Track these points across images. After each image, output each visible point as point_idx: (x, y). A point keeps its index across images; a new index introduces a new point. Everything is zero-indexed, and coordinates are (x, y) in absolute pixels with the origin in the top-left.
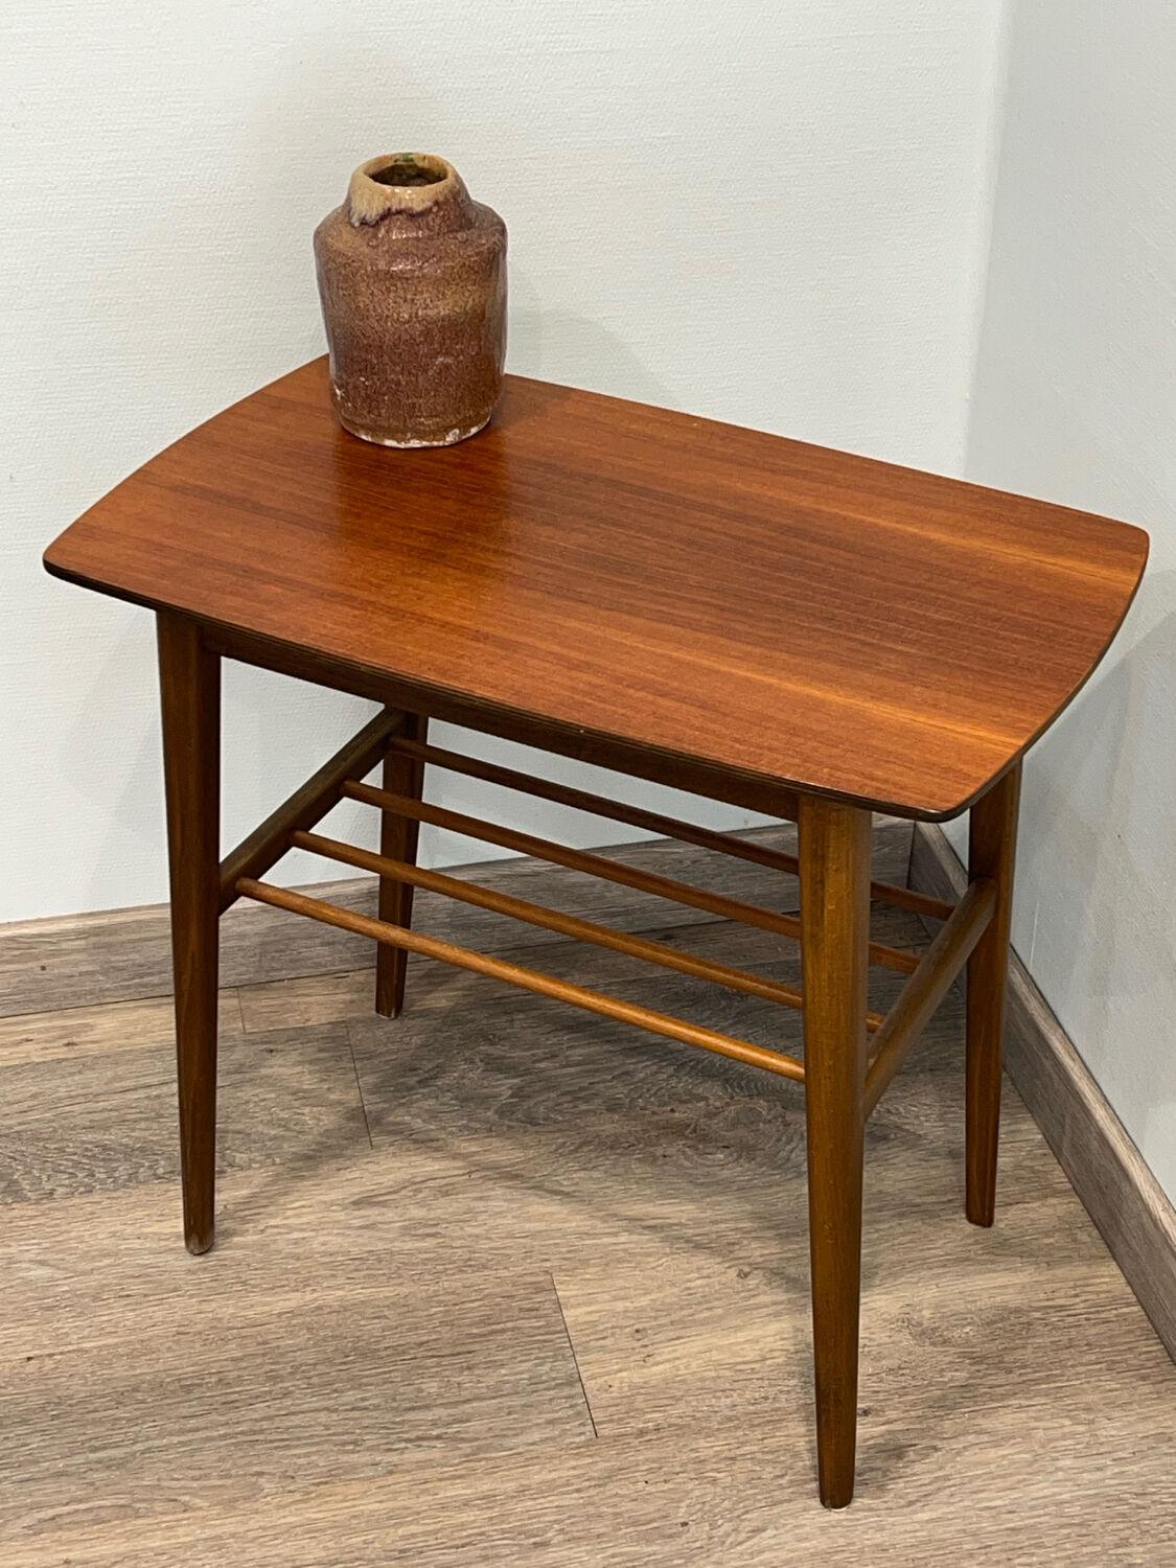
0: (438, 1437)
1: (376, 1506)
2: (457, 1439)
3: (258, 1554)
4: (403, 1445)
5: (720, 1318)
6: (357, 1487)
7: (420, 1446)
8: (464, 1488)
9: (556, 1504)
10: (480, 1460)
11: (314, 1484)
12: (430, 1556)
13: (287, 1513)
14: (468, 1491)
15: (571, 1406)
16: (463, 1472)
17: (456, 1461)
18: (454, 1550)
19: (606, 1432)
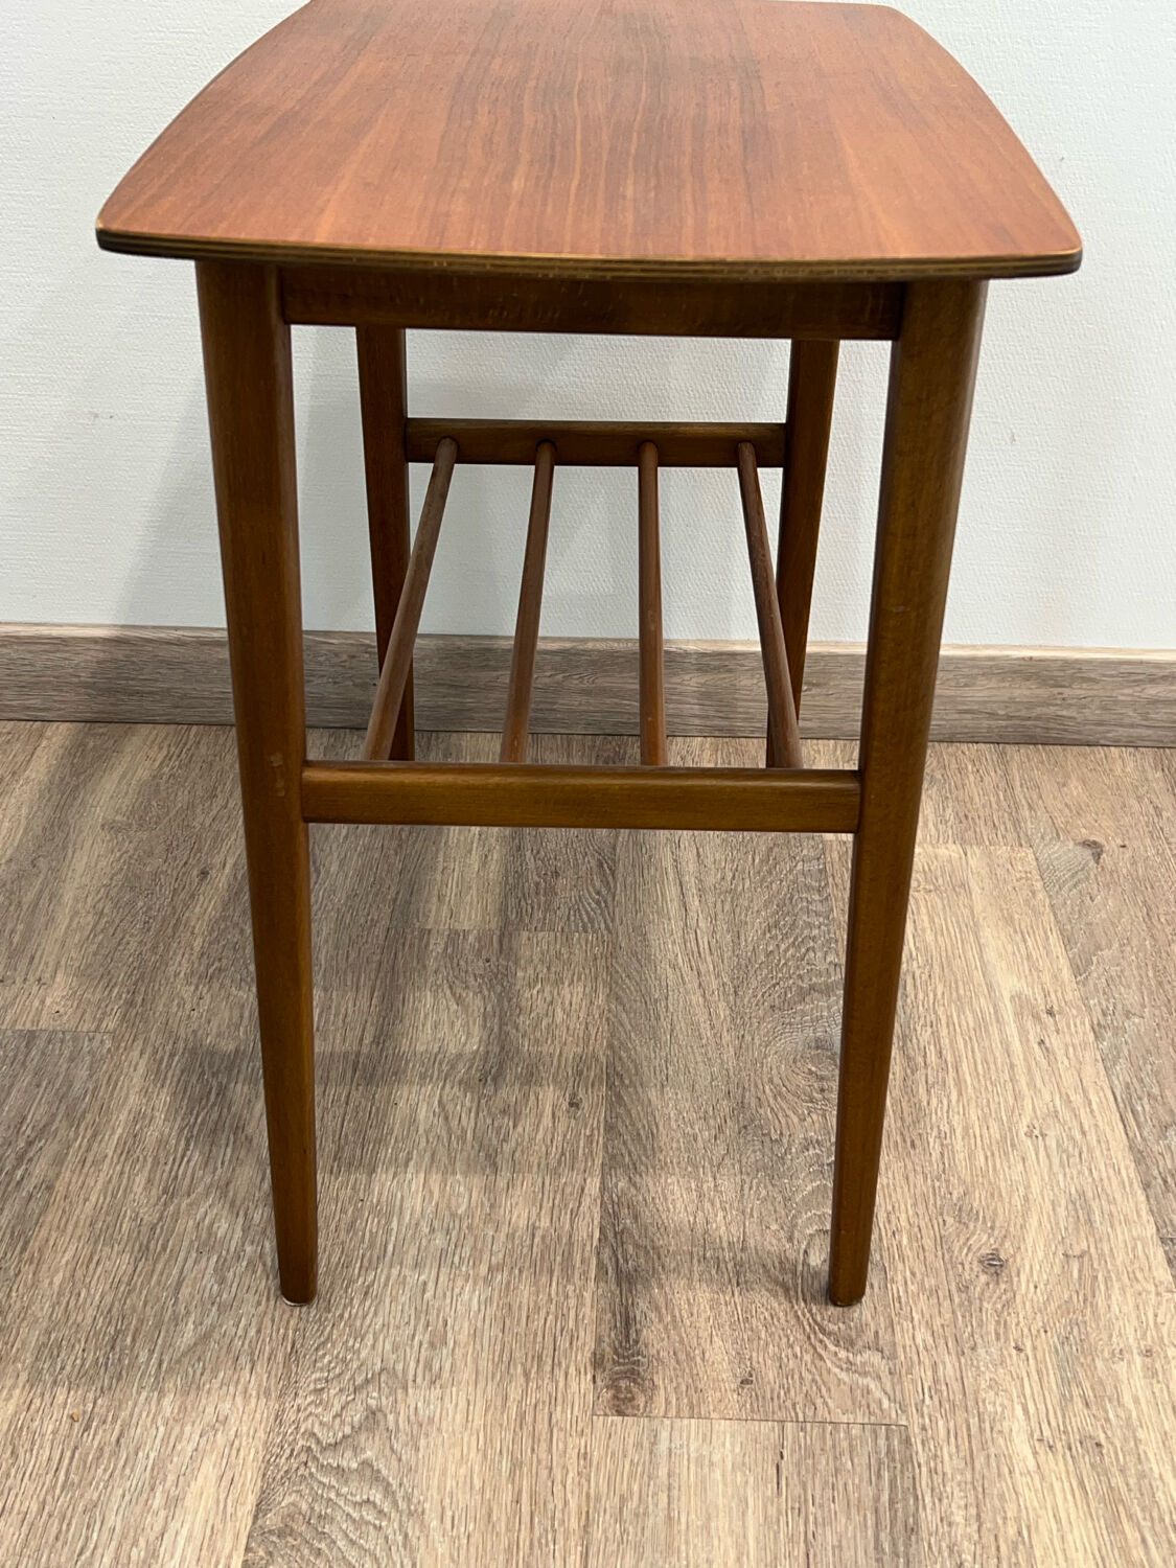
0: (30, 1144)
1: (89, 1206)
2: (42, 1131)
3: (91, 1313)
4: (19, 1173)
5: (29, 928)
6: (51, 1217)
7: (31, 1160)
8: (113, 1133)
9: (178, 1072)
10: (83, 1116)
11: (21, 1253)
12: (185, 1173)
13: (47, 1281)
14: (120, 1131)
15: (62, 1042)
16: (90, 1133)
17: (72, 1134)
18: (189, 1153)
19: (111, 1026)
